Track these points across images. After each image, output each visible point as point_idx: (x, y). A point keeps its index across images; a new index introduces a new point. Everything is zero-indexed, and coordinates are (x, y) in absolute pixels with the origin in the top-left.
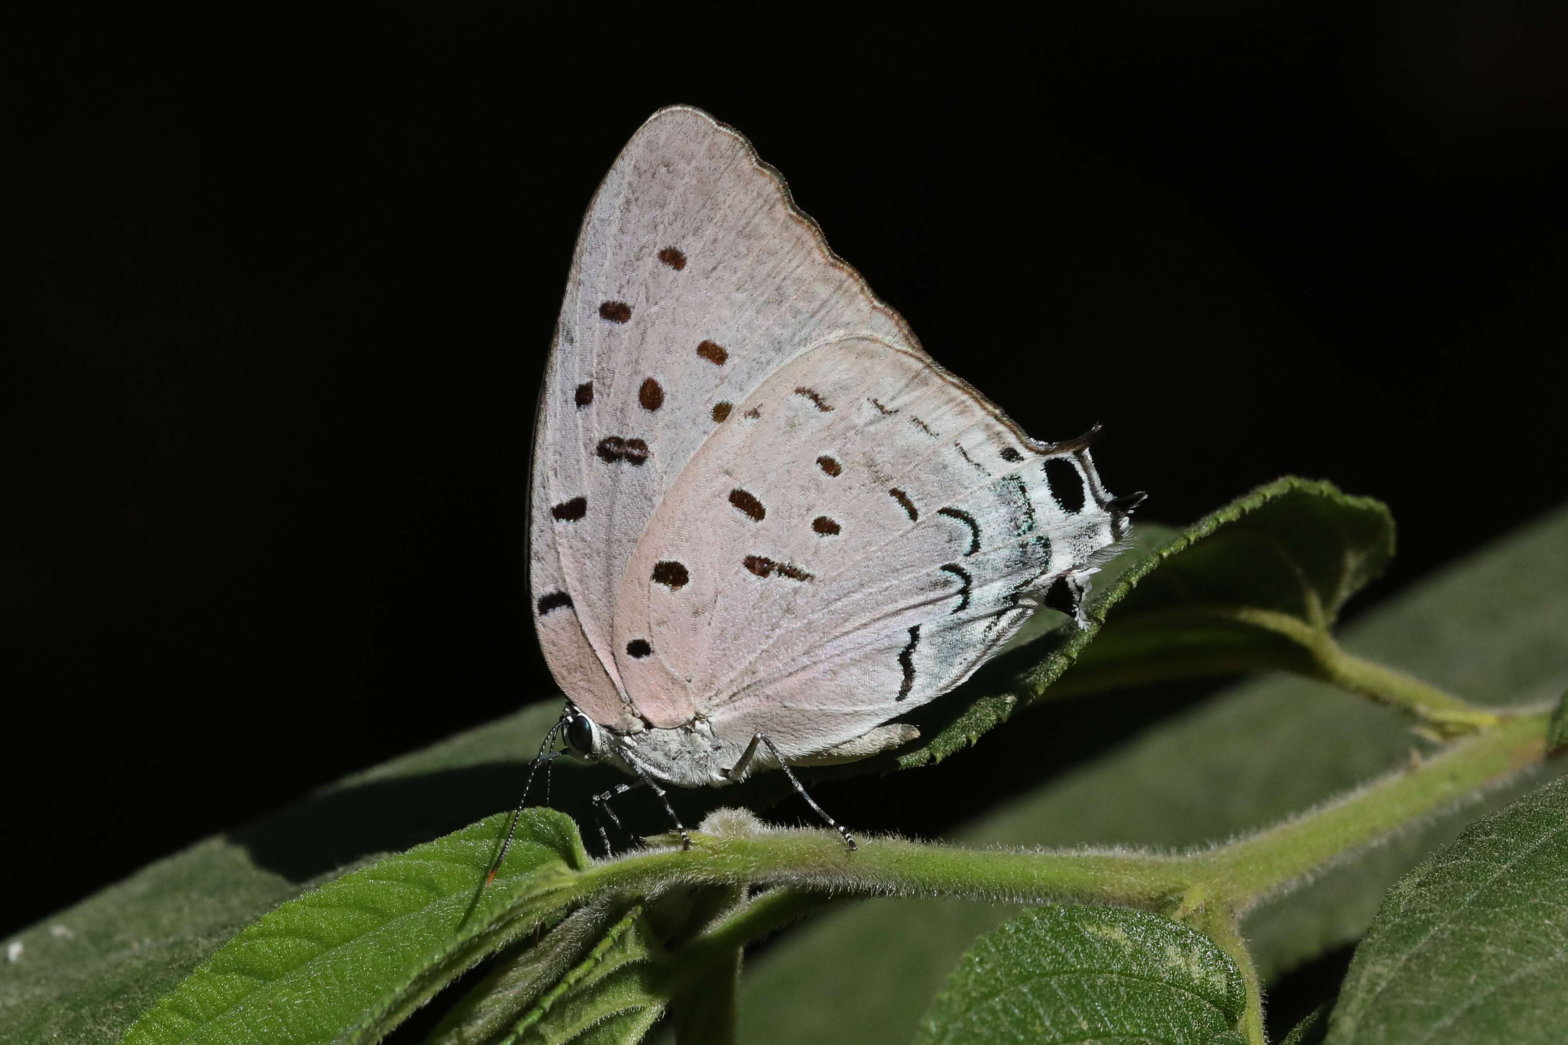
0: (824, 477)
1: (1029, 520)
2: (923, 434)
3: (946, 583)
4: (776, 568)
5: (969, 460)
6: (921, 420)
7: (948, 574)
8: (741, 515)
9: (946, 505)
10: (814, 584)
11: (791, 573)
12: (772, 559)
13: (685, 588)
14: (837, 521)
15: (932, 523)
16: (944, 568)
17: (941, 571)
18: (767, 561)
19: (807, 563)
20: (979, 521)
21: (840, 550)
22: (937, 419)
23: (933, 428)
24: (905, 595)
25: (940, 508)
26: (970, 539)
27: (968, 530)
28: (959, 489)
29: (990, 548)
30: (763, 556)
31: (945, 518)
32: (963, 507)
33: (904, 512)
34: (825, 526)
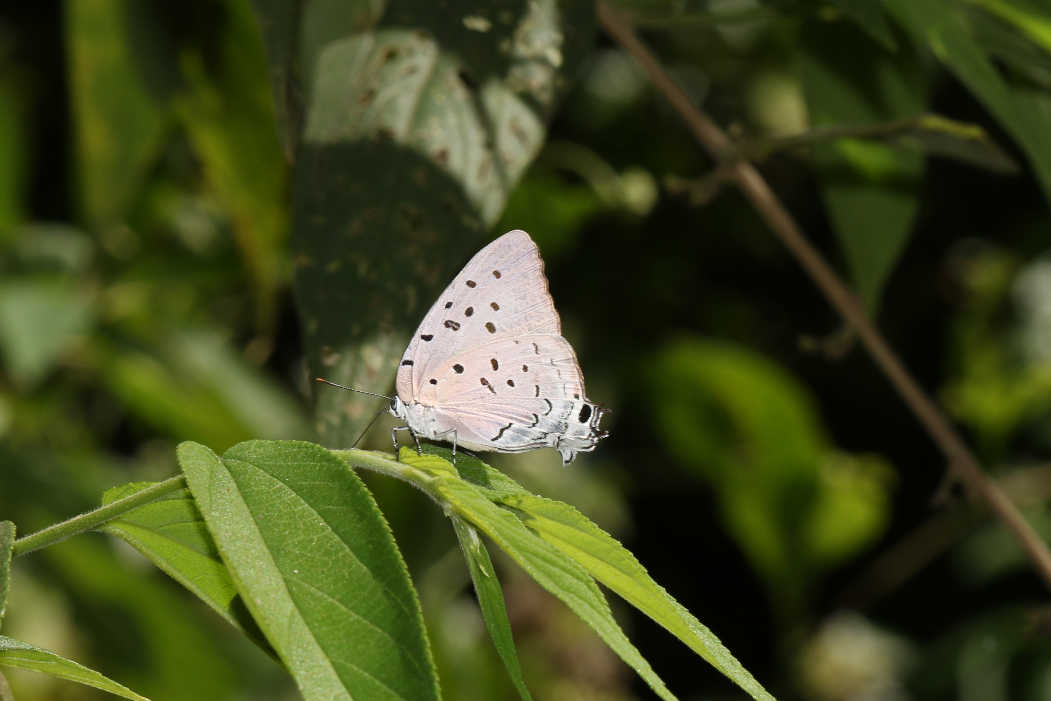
0: (522, 371)
1: (567, 417)
2: (558, 376)
3: (531, 419)
4: (488, 385)
5: (564, 391)
6: (560, 372)
7: (533, 416)
8: (491, 366)
9: (548, 398)
10: (495, 396)
11: (491, 389)
12: (489, 382)
13: (459, 374)
14: (515, 384)
15: (540, 401)
16: (535, 415)
17: (532, 414)
18: (487, 382)
19: (498, 389)
20: (553, 408)
21: (509, 392)
22: (565, 374)
23: (561, 376)
24: (516, 414)
25: (546, 398)
26: (547, 411)
27: (549, 408)
28: (555, 396)
29: (550, 417)
30: (487, 380)
31: (545, 402)
32: (552, 402)
33: (535, 393)
34: (511, 383)
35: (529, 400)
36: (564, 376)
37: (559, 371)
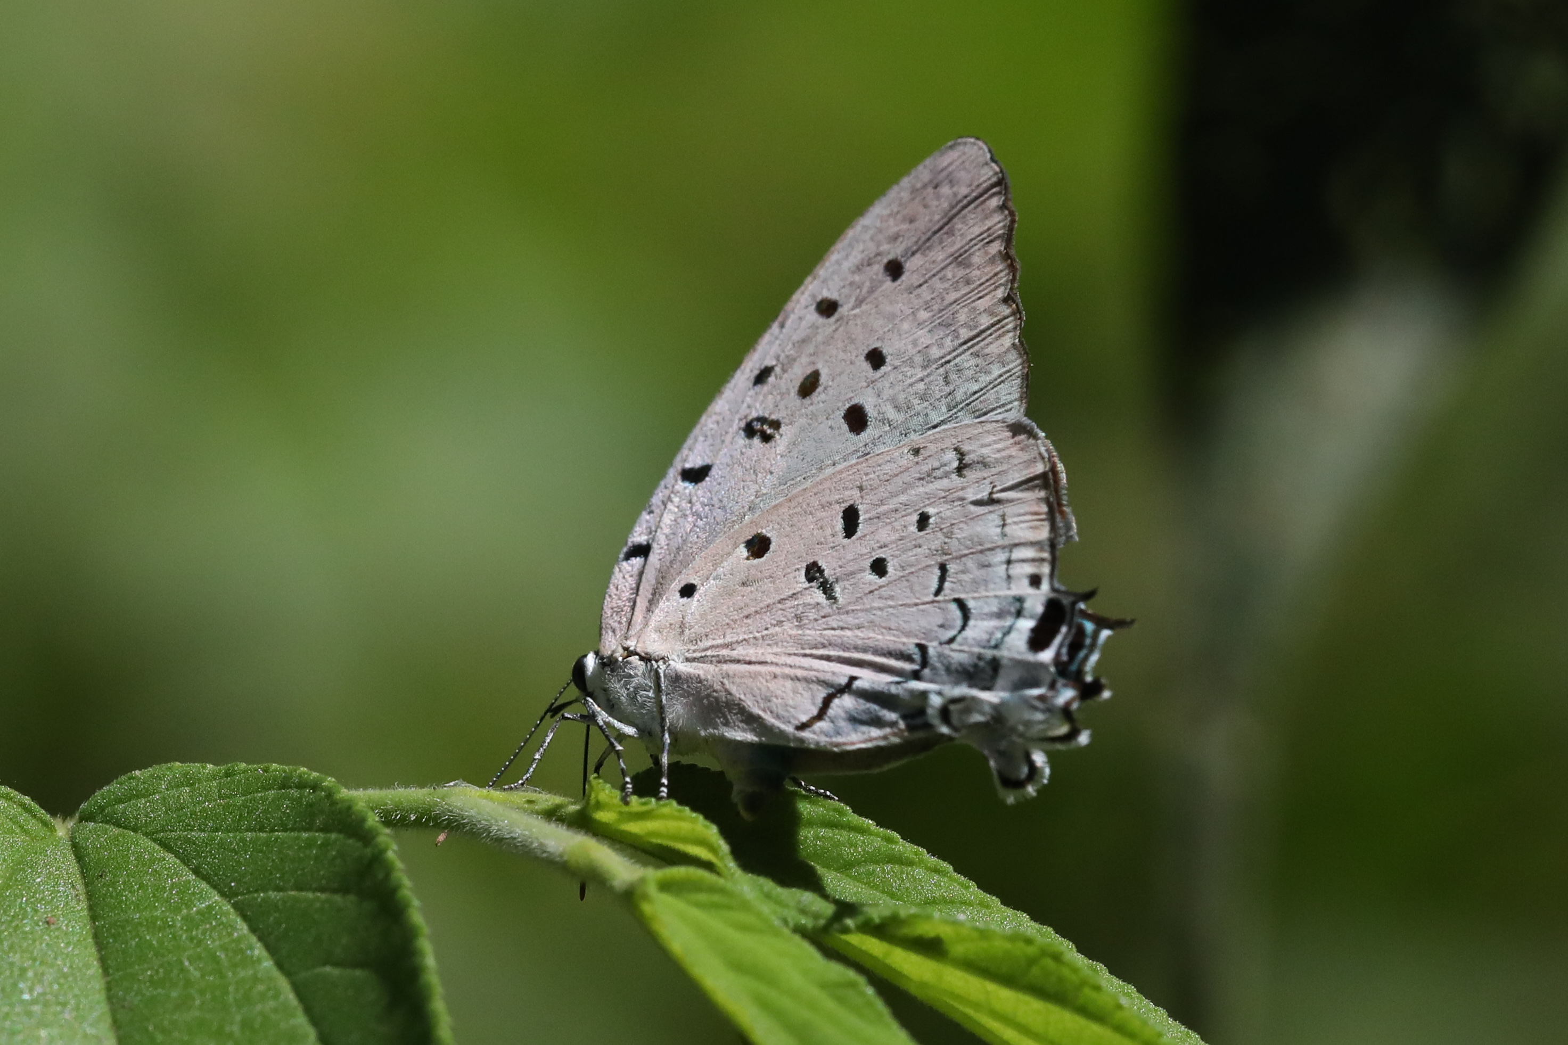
35: (914, 609)
36: (1015, 527)
37: (1003, 517)
